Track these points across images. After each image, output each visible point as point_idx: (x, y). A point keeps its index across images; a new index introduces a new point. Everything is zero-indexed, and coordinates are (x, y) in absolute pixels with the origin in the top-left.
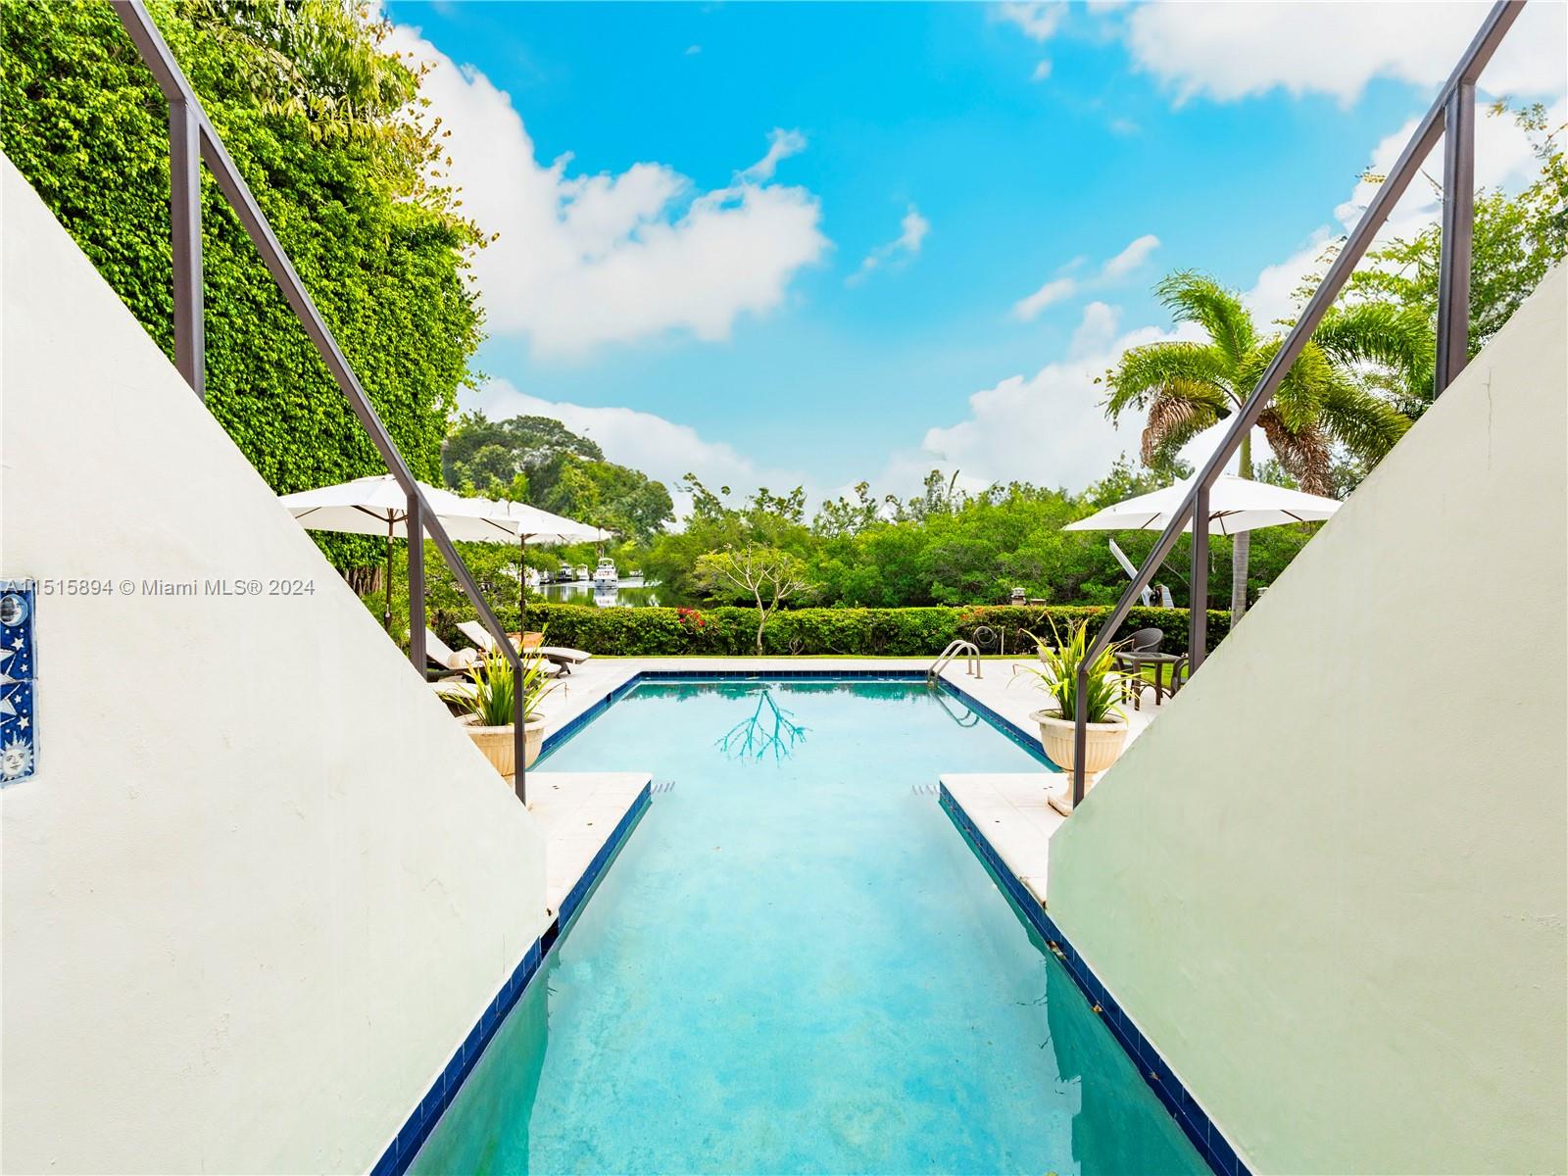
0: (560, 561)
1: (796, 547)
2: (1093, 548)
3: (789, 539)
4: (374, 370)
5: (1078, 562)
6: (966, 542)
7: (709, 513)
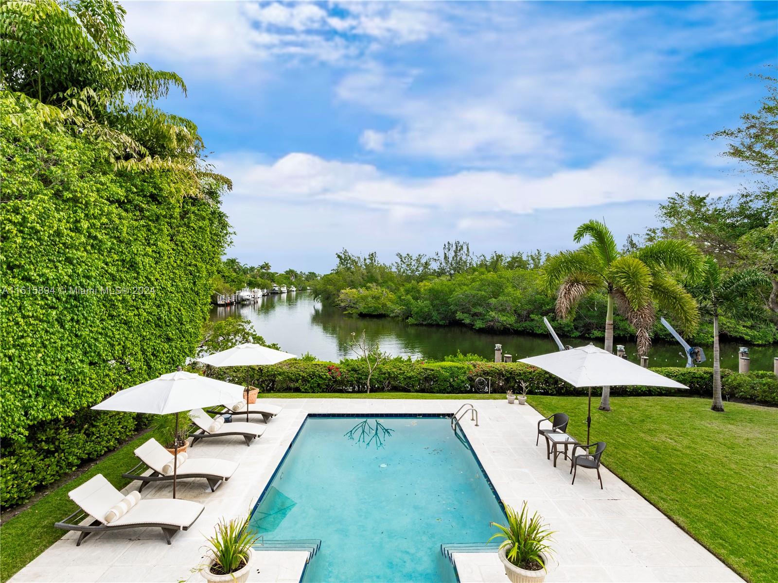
0: (273, 283)
1: (390, 283)
2: (536, 296)
3: (386, 279)
4: (173, 280)
5: (530, 302)
6: (474, 292)
7: (347, 264)
